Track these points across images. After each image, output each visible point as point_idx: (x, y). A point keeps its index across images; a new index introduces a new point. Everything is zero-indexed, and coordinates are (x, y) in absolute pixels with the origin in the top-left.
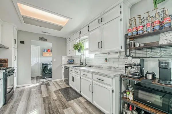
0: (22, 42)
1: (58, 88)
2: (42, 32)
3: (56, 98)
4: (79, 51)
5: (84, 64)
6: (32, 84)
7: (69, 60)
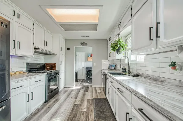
0: (68, 49)
1: (94, 97)
2: (82, 37)
3: (85, 110)
4: (118, 51)
5: (127, 71)
6: (76, 86)
7: (110, 65)
